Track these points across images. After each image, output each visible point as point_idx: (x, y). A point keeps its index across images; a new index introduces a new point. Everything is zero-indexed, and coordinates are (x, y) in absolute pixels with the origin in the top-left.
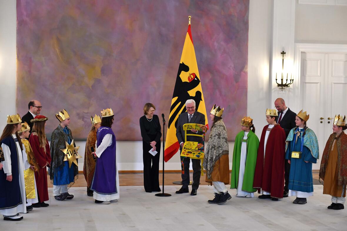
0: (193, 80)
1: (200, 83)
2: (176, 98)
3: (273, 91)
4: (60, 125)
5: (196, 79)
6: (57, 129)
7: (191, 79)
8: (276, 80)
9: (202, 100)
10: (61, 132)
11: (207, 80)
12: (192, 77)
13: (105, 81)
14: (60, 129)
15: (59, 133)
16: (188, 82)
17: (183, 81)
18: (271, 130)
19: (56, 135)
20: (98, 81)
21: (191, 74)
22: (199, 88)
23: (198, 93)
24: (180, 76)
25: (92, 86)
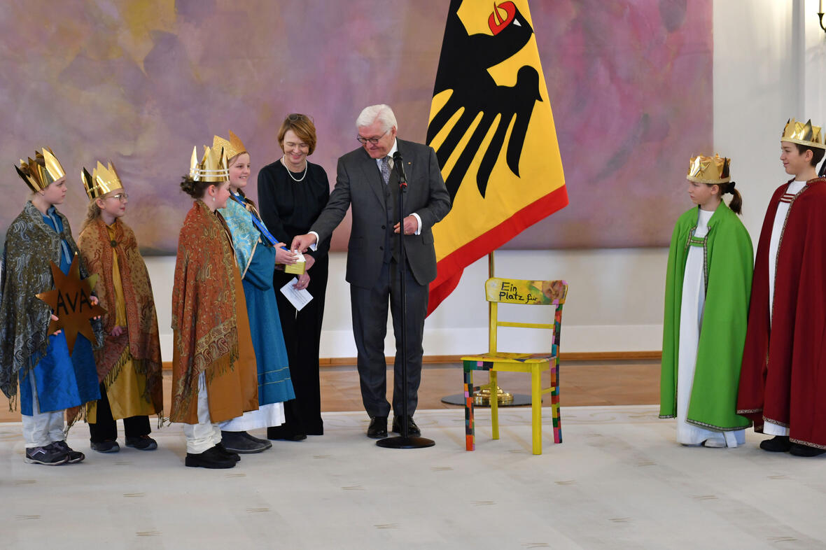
0: (504, 26)
1: (533, 35)
2: (447, 94)
3: (808, 58)
4: (31, 202)
5: (516, 23)
6: (24, 217)
7: (498, 23)
8: (821, 15)
9: (541, 100)
10: (36, 226)
11: (562, 26)
12: (504, 14)
13: (192, 41)
14: (33, 217)
15: (29, 233)
16: (491, 34)
17: (470, 33)
18: (795, 201)
19: (19, 238)
20: (167, 42)
21: (501, 6)
22: (529, 55)
23: (527, 75)
24: (459, 13)
25: (147, 61)
